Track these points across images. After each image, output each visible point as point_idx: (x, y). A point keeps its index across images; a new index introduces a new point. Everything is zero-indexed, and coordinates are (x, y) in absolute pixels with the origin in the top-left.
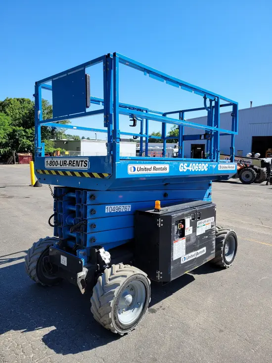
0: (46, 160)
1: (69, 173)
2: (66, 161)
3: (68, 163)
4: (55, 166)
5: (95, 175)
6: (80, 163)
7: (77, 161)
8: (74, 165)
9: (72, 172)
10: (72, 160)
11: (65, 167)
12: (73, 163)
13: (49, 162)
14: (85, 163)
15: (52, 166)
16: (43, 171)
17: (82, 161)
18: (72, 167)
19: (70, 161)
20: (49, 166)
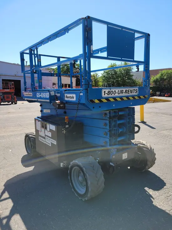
0: (103, 91)
1: (125, 99)
2: (123, 90)
3: (124, 91)
4: (113, 95)
5: (142, 97)
6: (133, 91)
7: (131, 90)
8: (129, 92)
9: (127, 97)
10: (128, 90)
11: (122, 94)
12: (128, 92)
13: (107, 92)
14: (136, 91)
15: (110, 95)
16: (100, 100)
17: (134, 90)
18: (127, 94)
19: (126, 90)
20: (106, 95)
